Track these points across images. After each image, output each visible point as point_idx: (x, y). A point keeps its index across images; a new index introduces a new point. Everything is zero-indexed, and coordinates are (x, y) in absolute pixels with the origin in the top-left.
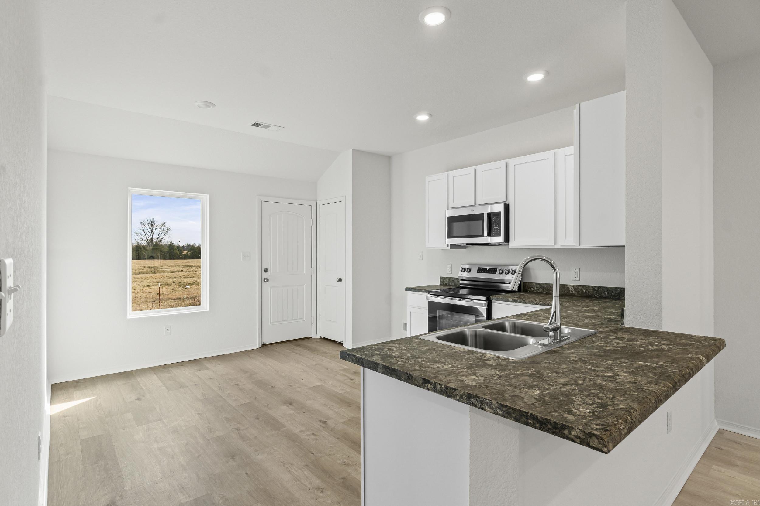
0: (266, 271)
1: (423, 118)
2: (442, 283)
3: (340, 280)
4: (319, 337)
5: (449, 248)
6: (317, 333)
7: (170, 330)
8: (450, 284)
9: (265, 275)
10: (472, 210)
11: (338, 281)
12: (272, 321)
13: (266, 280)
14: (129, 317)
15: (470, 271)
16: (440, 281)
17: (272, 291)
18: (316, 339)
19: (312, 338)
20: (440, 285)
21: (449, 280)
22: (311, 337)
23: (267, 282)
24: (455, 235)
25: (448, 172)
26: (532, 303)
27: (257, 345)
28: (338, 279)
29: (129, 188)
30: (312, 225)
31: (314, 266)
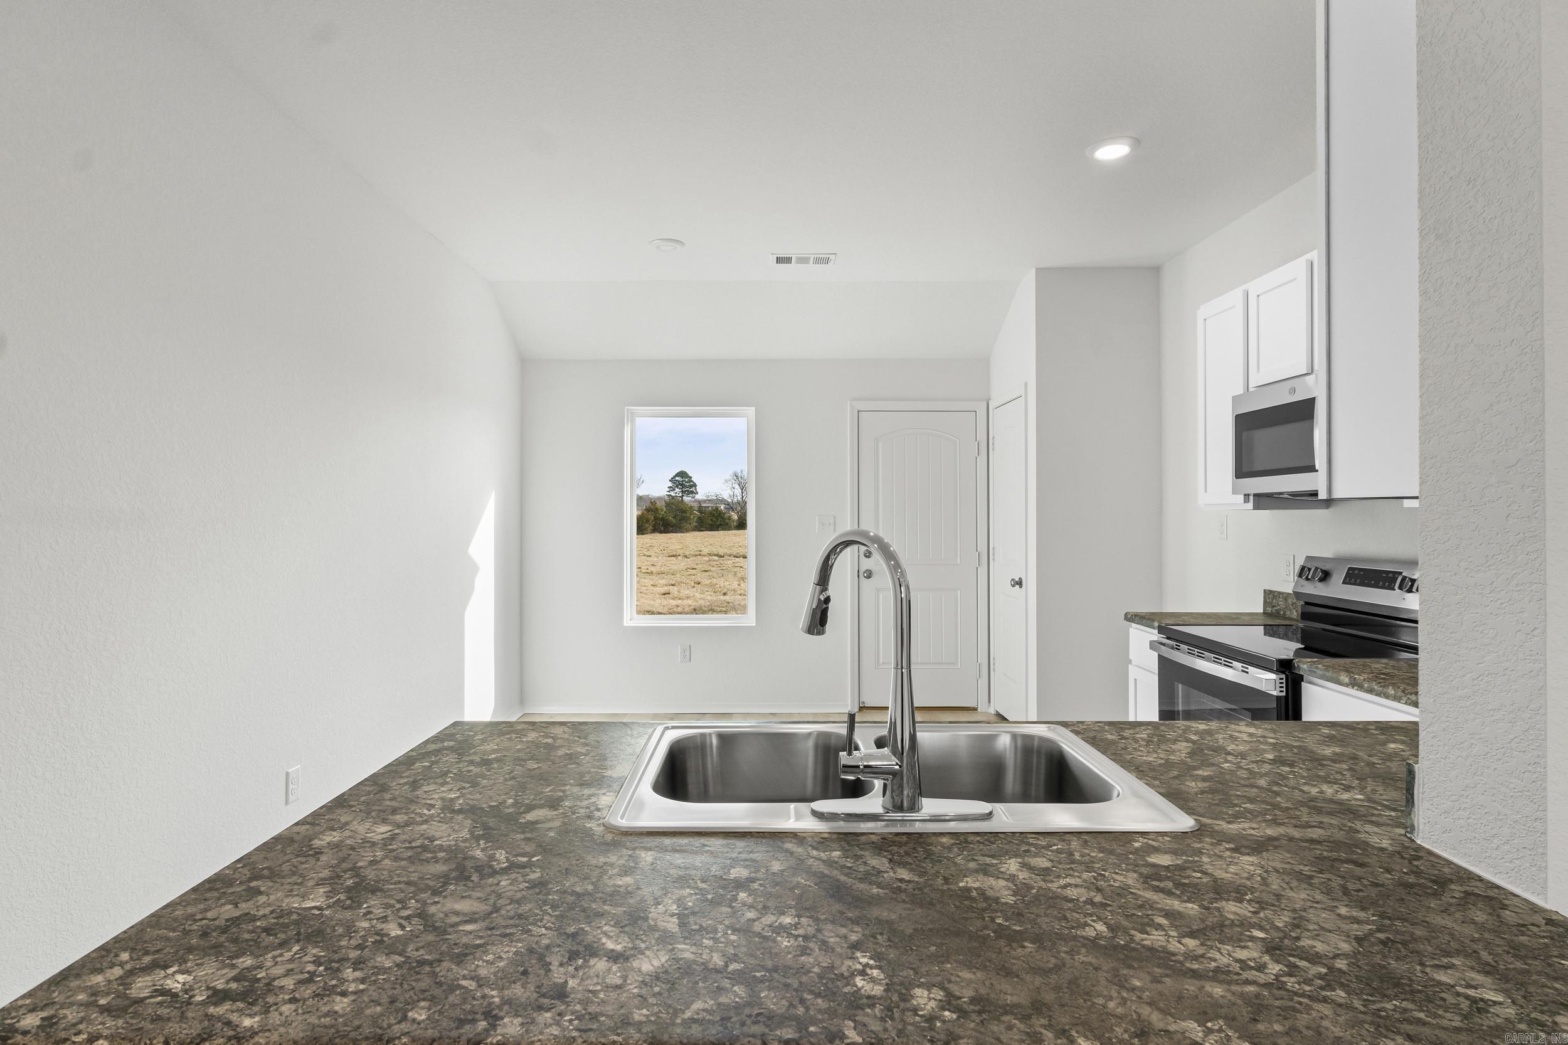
0: (868, 554)
1: (1113, 152)
2: (1269, 610)
3: (1020, 583)
4: (993, 712)
5: (1250, 505)
6: (989, 702)
7: (688, 653)
8: (1288, 613)
9: (867, 564)
10: (1293, 391)
11: (1013, 586)
12: (881, 661)
13: (867, 574)
14: (627, 622)
15: (1326, 576)
16: (1265, 602)
17: (881, 596)
18: (987, 713)
19: (979, 710)
20: (1264, 613)
21: (1286, 599)
22: (975, 709)
23: (870, 577)
24: (1258, 467)
25: (1244, 287)
26: (1405, 699)
27: (848, 706)
28: (1013, 580)
29: (626, 408)
30: (976, 455)
31: (982, 547)
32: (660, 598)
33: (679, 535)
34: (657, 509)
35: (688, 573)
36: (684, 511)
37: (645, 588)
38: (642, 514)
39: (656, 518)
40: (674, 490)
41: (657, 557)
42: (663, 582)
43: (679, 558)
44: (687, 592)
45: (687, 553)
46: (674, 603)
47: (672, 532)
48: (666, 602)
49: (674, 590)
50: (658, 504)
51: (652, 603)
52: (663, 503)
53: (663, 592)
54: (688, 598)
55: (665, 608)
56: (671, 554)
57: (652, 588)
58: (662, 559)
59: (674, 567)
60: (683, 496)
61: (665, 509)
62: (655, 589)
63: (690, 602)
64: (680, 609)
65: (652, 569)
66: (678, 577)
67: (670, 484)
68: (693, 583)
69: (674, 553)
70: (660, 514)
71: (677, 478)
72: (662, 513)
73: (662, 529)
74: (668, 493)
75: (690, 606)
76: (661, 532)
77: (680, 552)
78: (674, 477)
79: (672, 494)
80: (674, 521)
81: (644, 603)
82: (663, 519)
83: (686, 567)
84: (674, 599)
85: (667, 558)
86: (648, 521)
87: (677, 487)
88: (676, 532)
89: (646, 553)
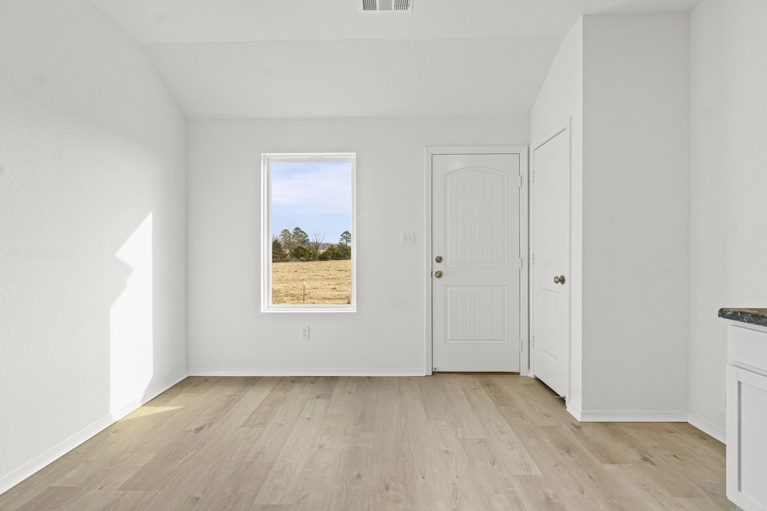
0: (439, 260)
3: (562, 280)
4: (533, 377)
6: (529, 368)
9: (438, 267)
11: (557, 283)
12: (449, 338)
13: (440, 275)
14: (263, 310)
17: (448, 290)
18: (527, 377)
19: (521, 374)
22: (518, 374)
23: (442, 277)
27: (424, 371)
28: (556, 277)
29: (263, 154)
30: (520, 186)
31: (524, 254)
32: (331, 291)
33: (344, 261)
34: (334, 249)
35: (347, 279)
36: (346, 250)
37: (324, 286)
38: (327, 251)
39: (333, 253)
40: (343, 240)
41: (333, 271)
42: (333, 283)
43: (343, 271)
44: (344, 288)
45: (347, 269)
46: (337, 293)
47: (341, 259)
48: (333, 293)
49: (338, 287)
50: (334, 247)
51: (327, 293)
52: (337, 246)
53: (333, 288)
54: (344, 291)
55: (332, 296)
56: (339, 270)
57: (327, 286)
58: (335, 272)
59: (340, 276)
60: (347, 243)
61: (337, 249)
62: (329, 286)
63: (345, 293)
64: (339, 297)
65: (329, 277)
66: (341, 281)
67: (341, 237)
68: (348, 283)
69: (341, 269)
70: (335, 251)
71: (344, 235)
72: (336, 251)
73: (336, 258)
74: (340, 242)
75: (344, 295)
76: (336, 260)
77: (344, 269)
78: (343, 234)
79: (342, 242)
80: (342, 254)
81: (322, 293)
82: (337, 253)
83: (345, 276)
84: (337, 291)
85: (337, 272)
86: (329, 254)
87: (344, 238)
88: (343, 260)
89: (327, 269)
